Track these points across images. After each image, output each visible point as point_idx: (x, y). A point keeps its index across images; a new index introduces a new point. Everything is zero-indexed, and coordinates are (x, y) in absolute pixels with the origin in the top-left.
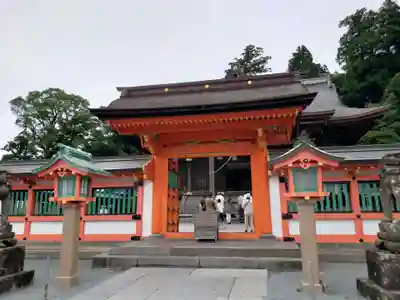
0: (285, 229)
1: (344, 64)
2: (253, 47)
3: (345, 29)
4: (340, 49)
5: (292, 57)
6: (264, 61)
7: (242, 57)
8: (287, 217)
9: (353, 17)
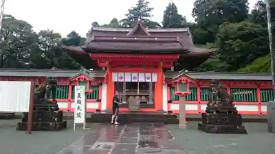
0: (169, 107)
1: (196, 17)
4: (194, 9)
5: (165, 9)
6: (150, 10)
8: (170, 102)
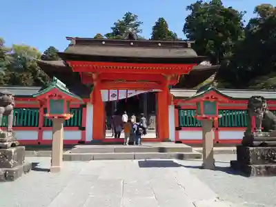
1: (188, 34)
2: (131, 14)
3: (190, 12)
4: (186, 25)
5: (155, 25)
7: (123, 20)
8: (178, 129)
9: (195, 5)
